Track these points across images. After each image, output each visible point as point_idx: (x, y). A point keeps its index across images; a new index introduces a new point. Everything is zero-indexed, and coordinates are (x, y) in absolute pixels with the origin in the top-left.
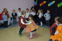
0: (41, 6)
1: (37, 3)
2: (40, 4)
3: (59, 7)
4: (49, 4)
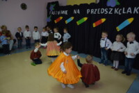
2: (55, 21)
3: (78, 24)
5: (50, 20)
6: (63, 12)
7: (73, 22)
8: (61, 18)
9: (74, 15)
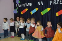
0: (22, 14)
1: (18, 10)
2: (21, 12)
3: (42, 15)
4: (31, 12)
5: (17, 12)
6: (28, 5)
7: (38, 13)
8: (27, 9)
9: (38, 7)
